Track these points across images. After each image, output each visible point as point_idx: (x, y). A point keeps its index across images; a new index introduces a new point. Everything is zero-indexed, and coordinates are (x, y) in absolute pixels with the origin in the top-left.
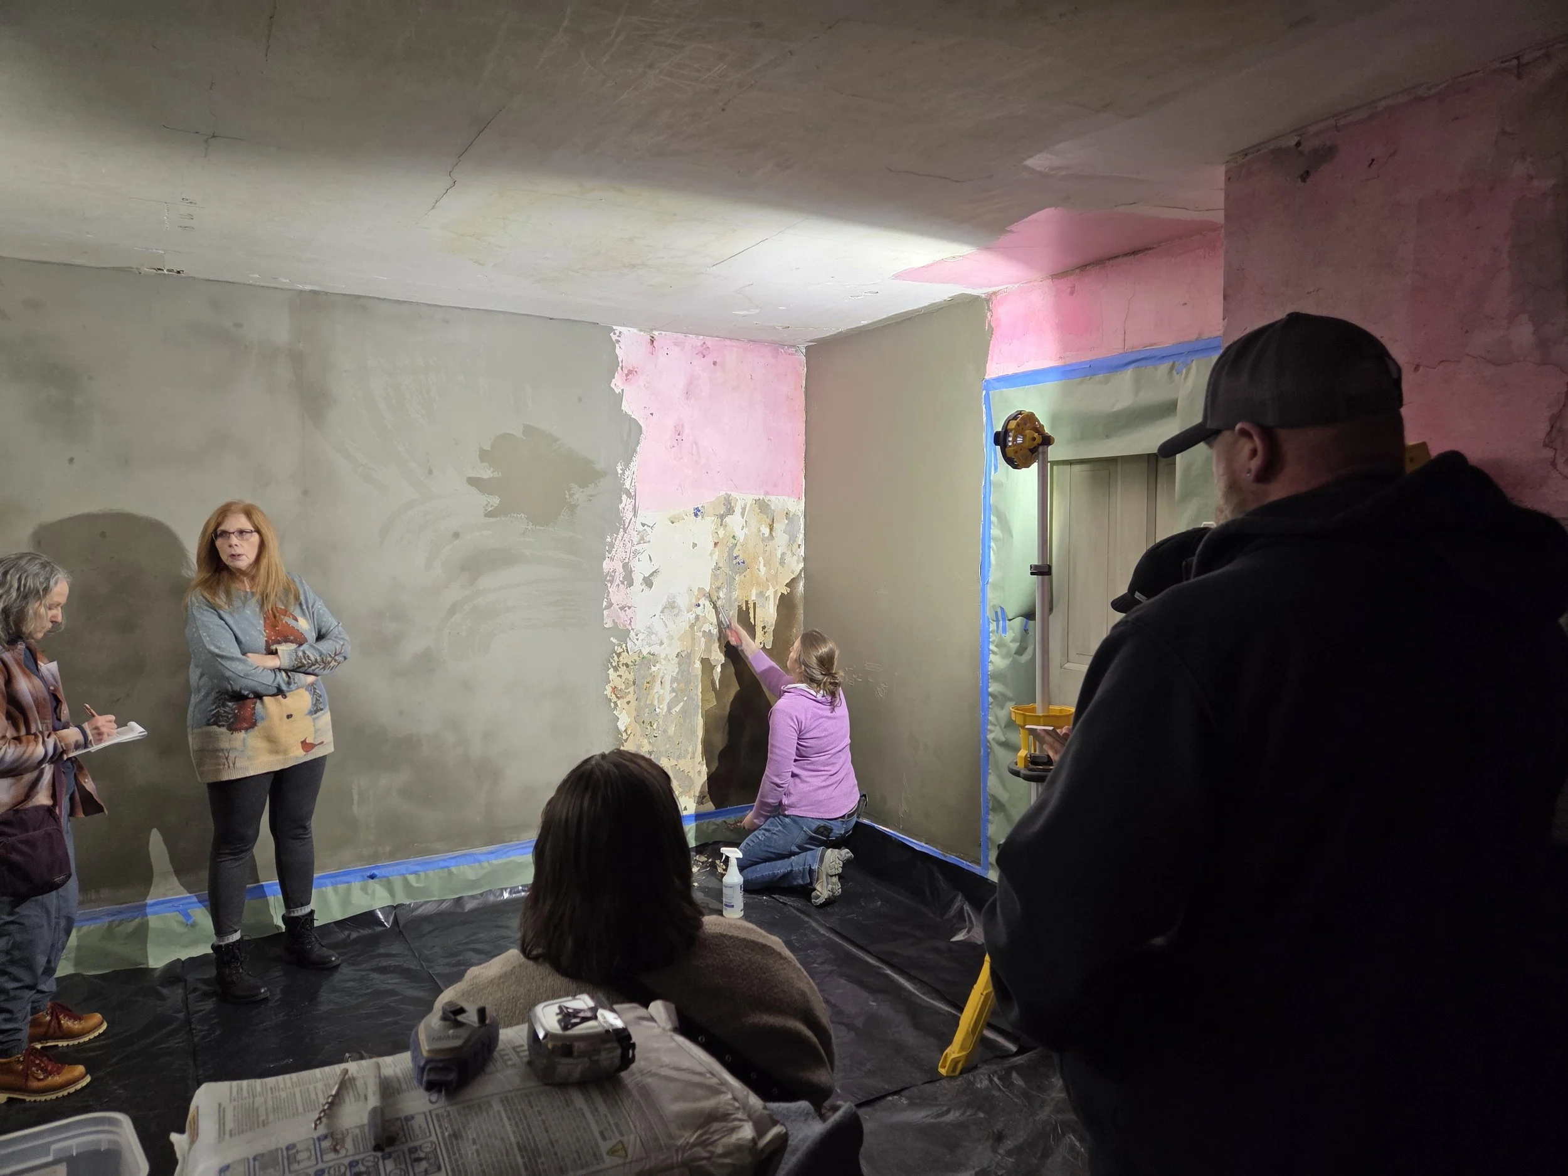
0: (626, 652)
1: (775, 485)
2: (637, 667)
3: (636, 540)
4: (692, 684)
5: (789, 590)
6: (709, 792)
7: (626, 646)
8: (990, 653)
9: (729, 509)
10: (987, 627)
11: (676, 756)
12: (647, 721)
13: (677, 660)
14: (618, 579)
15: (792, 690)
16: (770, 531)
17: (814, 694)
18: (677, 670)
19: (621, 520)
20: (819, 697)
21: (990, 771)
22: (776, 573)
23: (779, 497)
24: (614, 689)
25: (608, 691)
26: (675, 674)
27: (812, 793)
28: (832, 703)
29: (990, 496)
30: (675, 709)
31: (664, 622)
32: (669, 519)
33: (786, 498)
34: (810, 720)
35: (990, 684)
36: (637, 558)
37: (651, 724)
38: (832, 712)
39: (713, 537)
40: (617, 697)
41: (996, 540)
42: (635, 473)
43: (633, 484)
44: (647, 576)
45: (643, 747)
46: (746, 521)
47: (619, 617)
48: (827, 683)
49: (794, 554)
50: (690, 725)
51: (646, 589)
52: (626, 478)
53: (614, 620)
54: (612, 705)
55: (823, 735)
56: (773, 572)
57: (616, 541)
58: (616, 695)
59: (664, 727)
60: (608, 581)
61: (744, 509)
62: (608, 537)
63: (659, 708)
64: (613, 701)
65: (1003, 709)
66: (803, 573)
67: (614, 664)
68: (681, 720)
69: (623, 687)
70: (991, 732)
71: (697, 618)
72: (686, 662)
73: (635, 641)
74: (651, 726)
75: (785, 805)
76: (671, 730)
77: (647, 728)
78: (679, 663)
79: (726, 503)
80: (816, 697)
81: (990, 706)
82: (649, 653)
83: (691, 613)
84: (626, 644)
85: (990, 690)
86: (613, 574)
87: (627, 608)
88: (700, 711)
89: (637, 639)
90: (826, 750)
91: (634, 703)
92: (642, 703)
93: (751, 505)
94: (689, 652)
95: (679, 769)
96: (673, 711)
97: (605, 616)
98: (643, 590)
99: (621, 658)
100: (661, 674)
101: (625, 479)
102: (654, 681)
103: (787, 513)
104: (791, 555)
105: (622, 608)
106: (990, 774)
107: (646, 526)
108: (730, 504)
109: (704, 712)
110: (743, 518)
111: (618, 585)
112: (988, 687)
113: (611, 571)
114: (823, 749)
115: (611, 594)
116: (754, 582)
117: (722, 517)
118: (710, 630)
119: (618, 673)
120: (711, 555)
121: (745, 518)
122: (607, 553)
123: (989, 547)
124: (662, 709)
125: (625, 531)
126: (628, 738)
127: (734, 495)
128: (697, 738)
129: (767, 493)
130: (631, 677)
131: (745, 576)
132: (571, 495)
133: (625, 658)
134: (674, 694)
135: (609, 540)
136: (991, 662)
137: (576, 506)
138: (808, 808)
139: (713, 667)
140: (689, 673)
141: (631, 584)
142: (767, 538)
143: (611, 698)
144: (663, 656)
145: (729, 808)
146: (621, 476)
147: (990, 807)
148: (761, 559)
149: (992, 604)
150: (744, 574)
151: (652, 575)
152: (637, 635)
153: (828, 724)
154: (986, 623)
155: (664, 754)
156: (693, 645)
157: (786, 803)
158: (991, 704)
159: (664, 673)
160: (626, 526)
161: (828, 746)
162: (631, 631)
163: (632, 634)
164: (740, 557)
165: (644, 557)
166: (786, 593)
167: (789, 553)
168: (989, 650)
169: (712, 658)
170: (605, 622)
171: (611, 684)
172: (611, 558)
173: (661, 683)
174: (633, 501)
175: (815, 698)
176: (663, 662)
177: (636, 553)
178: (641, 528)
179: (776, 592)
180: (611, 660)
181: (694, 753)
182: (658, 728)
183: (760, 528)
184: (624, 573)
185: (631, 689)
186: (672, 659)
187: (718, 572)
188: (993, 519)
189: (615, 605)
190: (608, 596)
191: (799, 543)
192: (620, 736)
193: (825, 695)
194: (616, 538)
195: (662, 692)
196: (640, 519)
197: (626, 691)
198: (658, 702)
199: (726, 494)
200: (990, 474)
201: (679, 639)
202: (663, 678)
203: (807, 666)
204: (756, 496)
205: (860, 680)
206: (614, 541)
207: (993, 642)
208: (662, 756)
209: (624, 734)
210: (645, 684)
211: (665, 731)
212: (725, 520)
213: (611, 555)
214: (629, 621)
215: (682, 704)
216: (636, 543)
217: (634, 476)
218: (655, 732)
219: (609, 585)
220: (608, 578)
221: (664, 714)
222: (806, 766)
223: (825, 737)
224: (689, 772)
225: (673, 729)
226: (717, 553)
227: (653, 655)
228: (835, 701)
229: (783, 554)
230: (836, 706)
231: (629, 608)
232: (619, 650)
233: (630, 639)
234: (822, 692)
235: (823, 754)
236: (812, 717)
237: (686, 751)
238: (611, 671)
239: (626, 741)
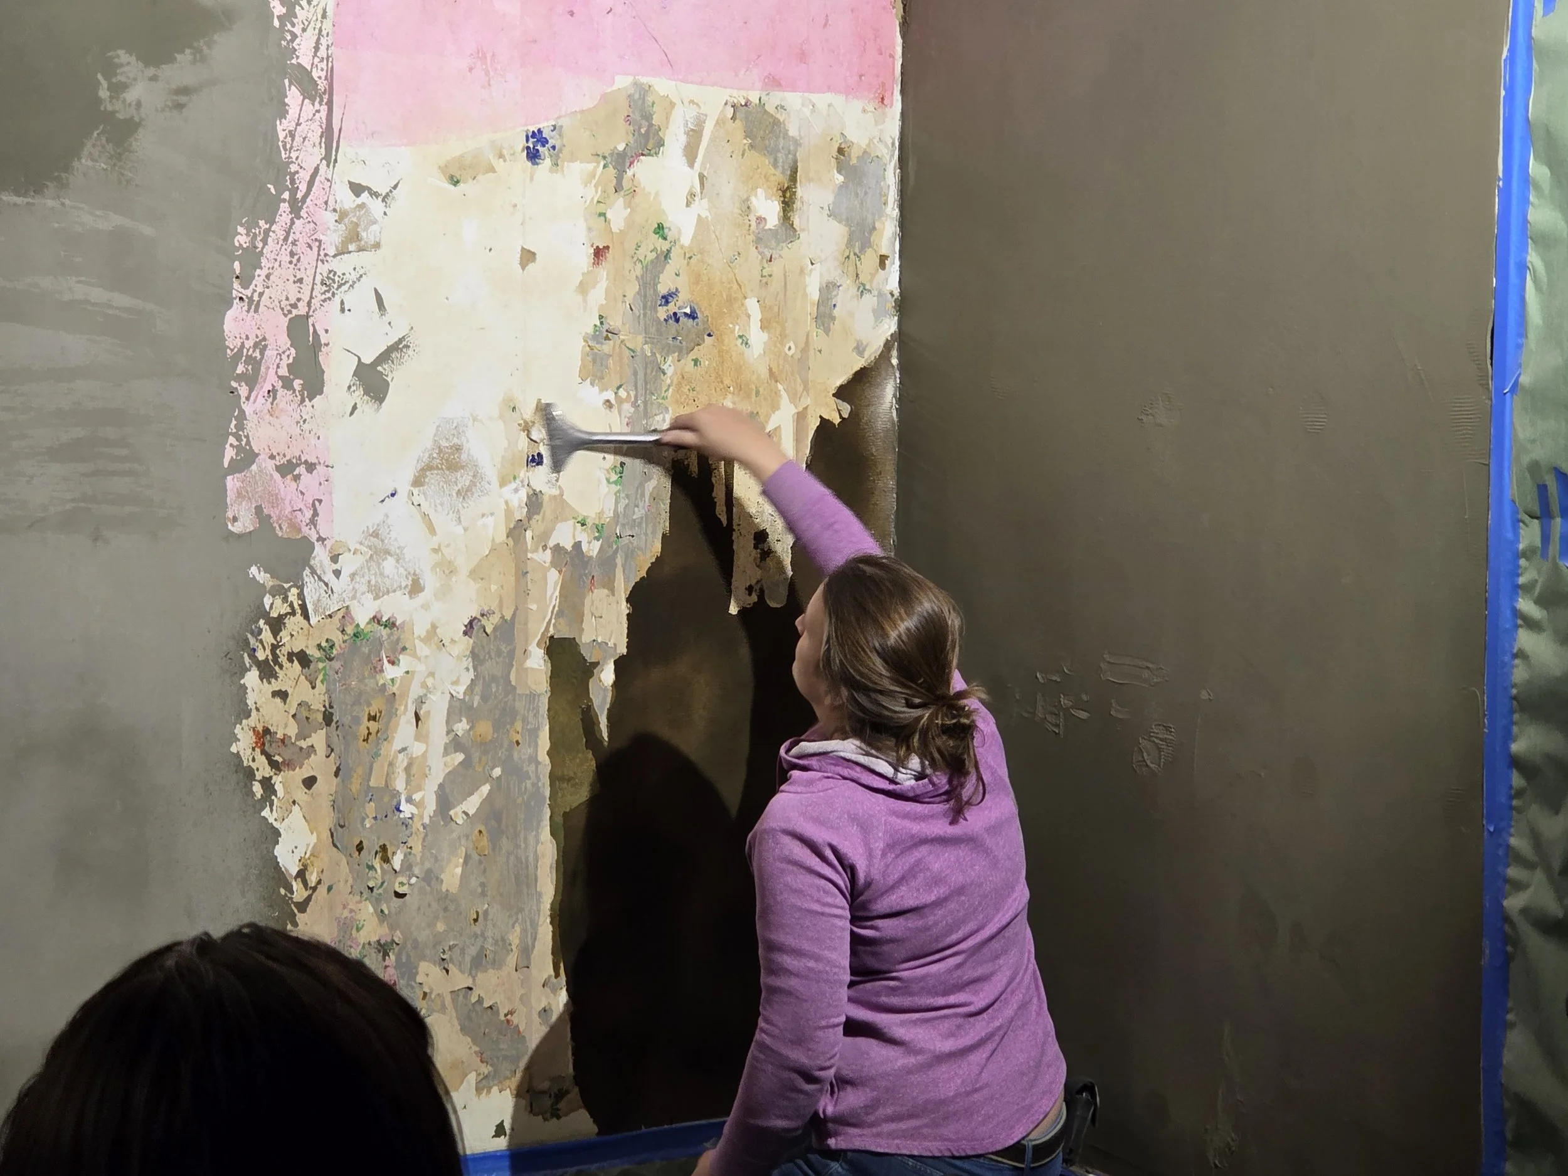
0: (299, 617)
1: (803, 57)
2: (336, 664)
3: (332, 239)
4: (518, 725)
5: (846, 409)
6: (578, 1079)
7: (301, 596)
8: (1517, 627)
9: (646, 136)
10: (1510, 535)
11: (468, 959)
12: (372, 844)
13: (468, 642)
14: (272, 372)
15: (813, 762)
16: (784, 210)
17: (888, 770)
18: (468, 677)
19: (281, 172)
20: (906, 780)
21: (1510, 1017)
22: (805, 350)
23: (815, 97)
24: (264, 736)
25: (243, 744)
26: (462, 689)
27: (915, 1078)
28: (952, 794)
29: (1528, 91)
30: (464, 806)
31: (425, 516)
32: (443, 169)
33: (838, 100)
34: (884, 855)
35: (1515, 729)
36: (337, 300)
37: (384, 854)
38: (953, 822)
39: (590, 229)
40: (274, 765)
41: (1546, 242)
42: (329, 13)
43: (322, 52)
44: (368, 360)
45: (358, 930)
46: (702, 177)
47: (275, 499)
48: (934, 731)
49: (863, 290)
50: (512, 858)
51: (367, 407)
52: (297, 30)
53: (259, 510)
54: (257, 789)
55: (931, 898)
56: (792, 349)
57: (265, 243)
58: (269, 757)
59: (427, 865)
60: (240, 378)
61: (694, 135)
62: (240, 229)
63: (409, 800)
64: (258, 776)
65: (1557, 812)
66: (895, 353)
67: (261, 655)
68: (485, 842)
69: (292, 730)
70: (1519, 886)
71: (534, 501)
72: (499, 653)
73: (329, 577)
74: (386, 860)
75: (826, 1120)
76: (452, 875)
77: (371, 868)
78: (473, 653)
79: (637, 116)
80: (892, 781)
81: (1515, 803)
82: (376, 619)
83: (513, 486)
84: (301, 588)
85: (1515, 747)
86: (257, 354)
87: (301, 470)
88: (547, 813)
89: (337, 573)
90: (941, 945)
91: (326, 785)
92: (355, 786)
93: (719, 123)
94: (508, 617)
95: (480, 1000)
96: (457, 813)
97: (231, 495)
98: (355, 408)
99: (284, 636)
100: (415, 691)
101: (294, 36)
102: (392, 713)
103: (841, 151)
104: (853, 291)
105: (287, 469)
106: (1513, 1025)
107: (366, 194)
108: (648, 117)
109: (559, 820)
110: (691, 164)
111: (272, 392)
112: (1509, 737)
113: (249, 344)
114: (937, 940)
115: (250, 425)
116: (727, 382)
117: (621, 162)
118: (577, 545)
119: (276, 685)
120: (583, 288)
121: (697, 165)
122: (236, 285)
123: (1523, 267)
124: (419, 805)
125: (296, 208)
126: (309, 898)
127: (663, 86)
128: (539, 902)
129: (774, 82)
130: (317, 699)
131: (696, 362)
132: (117, 89)
133: (295, 636)
134: (460, 757)
135: (242, 239)
136: (1521, 655)
137: (131, 127)
138: (903, 1125)
139: (588, 670)
140: (510, 689)
141: (314, 386)
142: (774, 233)
143: (254, 766)
144: (420, 629)
145: (644, 1130)
146: (282, 25)
147: (1509, 1136)
148: (752, 305)
149: (1526, 460)
150: (692, 355)
151: (385, 357)
152: (335, 559)
153: (939, 861)
154: (1508, 523)
155: (428, 952)
156: (522, 592)
157: (830, 1110)
158: (1520, 794)
159: (424, 685)
160: (299, 195)
161: (950, 930)
162: (317, 545)
163: (320, 555)
164: (683, 296)
165: (360, 298)
166: (837, 420)
167: (847, 289)
168: (1516, 613)
169: (585, 639)
170: (230, 514)
171: (252, 721)
172: (251, 299)
173: (418, 718)
174: (324, 108)
175: (891, 787)
176: (423, 650)
177: (331, 284)
178: (348, 200)
179: (801, 417)
180: (252, 641)
181: (526, 951)
182: (407, 866)
183: (748, 199)
184: (293, 351)
185: (318, 739)
186: (453, 641)
187: (607, 347)
188: (1537, 169)
189: (263, 458)
190: (240, 427)
191: (884, 252)
192: (283, 891)
193: (929, 771)
194: (267, 233)
195: (418, 749)
196: (346, 170)
197: (304, 744)
198: (408, 782)
199: (636, 84)
200: (1530, 17)
201: (474, 574)
202: (421, 701)
203: (854, 685)
204: (735, 93)
205: (1084, 715)
206: (260, 245)
207: (1527, 589)
208: (423, 958)
209: (297, 886)
210: (365, 723)
211: (430, 877)
212: (630, 173)
213: (248, 292)
214: (309, 514)
215: (485, 789)
216: (332, 251)
217: (327, 26)
218: (400, 879)
219: (243, 391)
220: (240, 369)
221: (427, 821)
222: (884, 999)
223: (938, 903)
224: (511, 1013)
225: (459, 870)
226: (603, 285)
227: (391, 624)
228: (962, 786)
229: (829, 289)
230: (969, 803)
231: (311, 467)
232: (279, 608)
233: (313, 572)
234: (915, 762)
235: (937, 956)
236: (890, 847)
237: (503, 943)
238: (252, 678)
239: (303, 906)
